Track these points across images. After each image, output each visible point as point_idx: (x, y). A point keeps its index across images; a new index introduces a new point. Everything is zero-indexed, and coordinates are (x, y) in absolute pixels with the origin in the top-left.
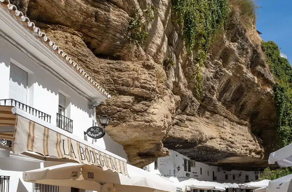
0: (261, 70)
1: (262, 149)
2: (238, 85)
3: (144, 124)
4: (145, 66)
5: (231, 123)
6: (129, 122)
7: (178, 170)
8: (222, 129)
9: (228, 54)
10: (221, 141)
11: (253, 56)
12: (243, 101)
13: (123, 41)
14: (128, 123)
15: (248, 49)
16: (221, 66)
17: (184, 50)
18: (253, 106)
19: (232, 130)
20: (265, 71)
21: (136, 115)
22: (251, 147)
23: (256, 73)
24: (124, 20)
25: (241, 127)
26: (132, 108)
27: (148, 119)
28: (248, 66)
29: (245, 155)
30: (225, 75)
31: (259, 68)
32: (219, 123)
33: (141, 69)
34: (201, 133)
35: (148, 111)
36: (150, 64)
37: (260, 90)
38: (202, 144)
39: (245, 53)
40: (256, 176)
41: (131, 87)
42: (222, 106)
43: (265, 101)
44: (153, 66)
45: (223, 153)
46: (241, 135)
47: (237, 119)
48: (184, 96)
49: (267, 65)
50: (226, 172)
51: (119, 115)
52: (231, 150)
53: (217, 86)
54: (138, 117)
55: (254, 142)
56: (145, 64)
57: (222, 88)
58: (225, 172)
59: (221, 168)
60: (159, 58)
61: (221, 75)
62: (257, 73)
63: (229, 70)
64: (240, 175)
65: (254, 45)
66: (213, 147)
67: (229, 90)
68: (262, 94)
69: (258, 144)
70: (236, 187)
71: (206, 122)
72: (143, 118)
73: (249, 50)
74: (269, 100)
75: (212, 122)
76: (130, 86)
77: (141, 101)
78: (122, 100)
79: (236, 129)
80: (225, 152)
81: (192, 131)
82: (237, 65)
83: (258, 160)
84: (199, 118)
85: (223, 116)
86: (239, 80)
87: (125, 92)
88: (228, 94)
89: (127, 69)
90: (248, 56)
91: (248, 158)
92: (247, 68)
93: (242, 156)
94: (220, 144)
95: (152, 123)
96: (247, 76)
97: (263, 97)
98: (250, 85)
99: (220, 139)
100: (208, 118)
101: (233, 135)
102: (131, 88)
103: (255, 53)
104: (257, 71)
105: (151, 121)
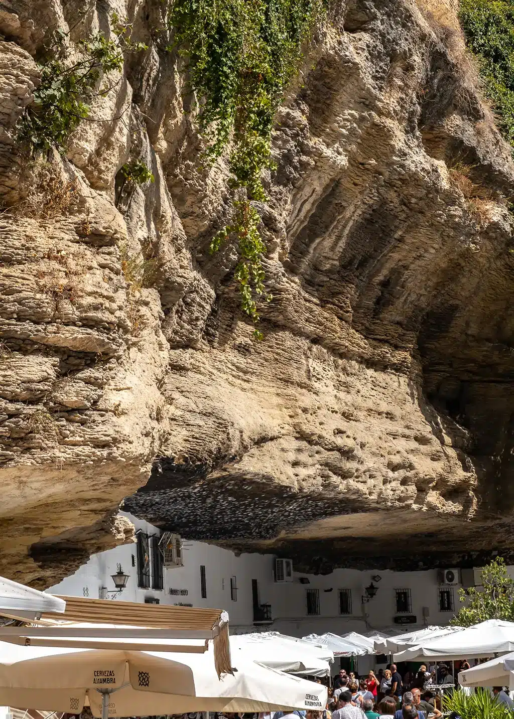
0: (464, 131)
1: (469, 474)
2: (371, 202)
3: (94, 453)
4: (86, 236)
5: (340, 362)
6: (42, 449)
7: (117, 586)
8: (303, 395)
9: (333, 79)
10: (299, 450)
11: (432, 78)
12: (390, 265)
13: (9, 147)
14: (39, 454)
15: (411, 55)
16: (302, 130)
17: (176, 104)
18: (430, 283)
19: (342, 395)
20: (479, 133)
21: (64, 423)
22: (426, 467)
23: (443, 146)
24: (23, 82)
25: (380, 376)
26: (51, 400)
27: (105, 435)
28: (410, 121)
29: (397, 504)
30: (318, 164)
31: (455, 123)
32: (290, 370)
33: (72, 250)
34: (222, 425)
35: (101, 405)
36: (104, 228)
37: (460, 217)
38: (225, 470)
39: (399, 70)
40: (442, 593)
41: (48, 323)
42: (303, 293)
43: (481, 260)
44: (115, 234)
45: (308, 501)
46: (380, 414)
47: (362, 344)
48: (172, 289)
49: (485, 108)
50: (311, 577)
51: (11, 429)
52: (342, 487)
53: (284, 213)
54: (72, 428)
55: (436, 445)
56: (85, 229)
57: (305, 217)
58: (303, 581)
59: (288, 564)
60: (103, 168)
61: (304, 165)
62: (445, 143)
63: (336, 145)
64: (371, 591)
65: (434, 35)
66: (270, 479)
67: (331, 223)
68: (469, 235)
69: (451, 452)
70: (362, 653)
71: (237, 368)
72: (89, 433)
73: (415, 58)
74: (499, 256)
75: (262, 365)
76: (46, 320)
77: (79, 371)
78: (25, 374)
79: (360, 387)
80: (318, 498)
81: (188, 416)
82: (368, 124)
83: (452, 522)
84: (210, 352)
85: (307, 337)
86: (374, 182)
87: (27, 342)
88: (328, 243)
89: (28, 255)
90: (410, 83)
91: (413, 516)
92: (407, 132)
93: (387, 509)
94: (295, 464)
95: (118, 448)
96: (407, 163)
97: (472, 245)
98: (421, 199)
99: (297, 438)
100: (243, 350)
101: (347, 416)
102: (51, 328)
103: (442, 63)
104: (449, 135)
105: (115, 440)
